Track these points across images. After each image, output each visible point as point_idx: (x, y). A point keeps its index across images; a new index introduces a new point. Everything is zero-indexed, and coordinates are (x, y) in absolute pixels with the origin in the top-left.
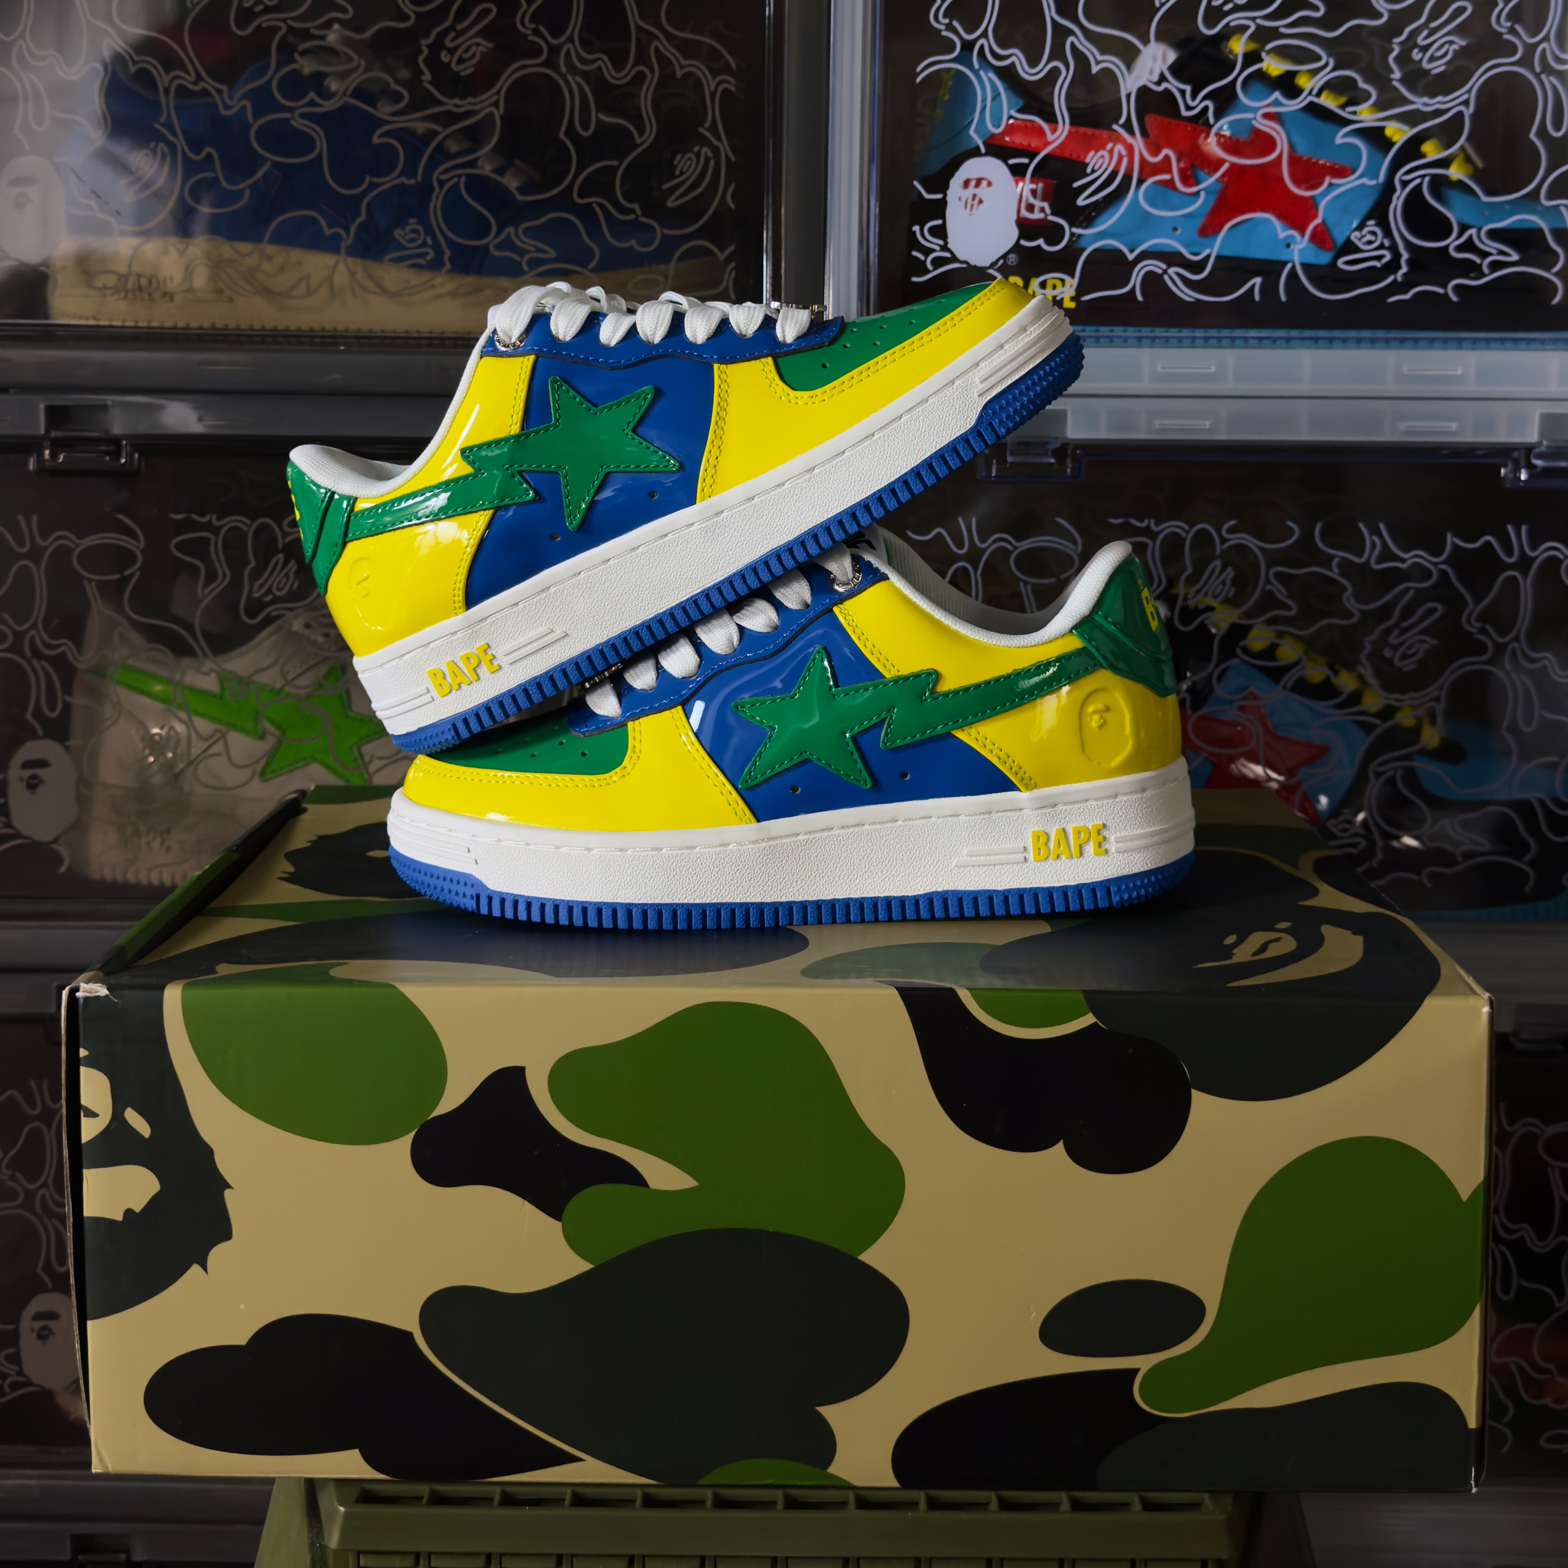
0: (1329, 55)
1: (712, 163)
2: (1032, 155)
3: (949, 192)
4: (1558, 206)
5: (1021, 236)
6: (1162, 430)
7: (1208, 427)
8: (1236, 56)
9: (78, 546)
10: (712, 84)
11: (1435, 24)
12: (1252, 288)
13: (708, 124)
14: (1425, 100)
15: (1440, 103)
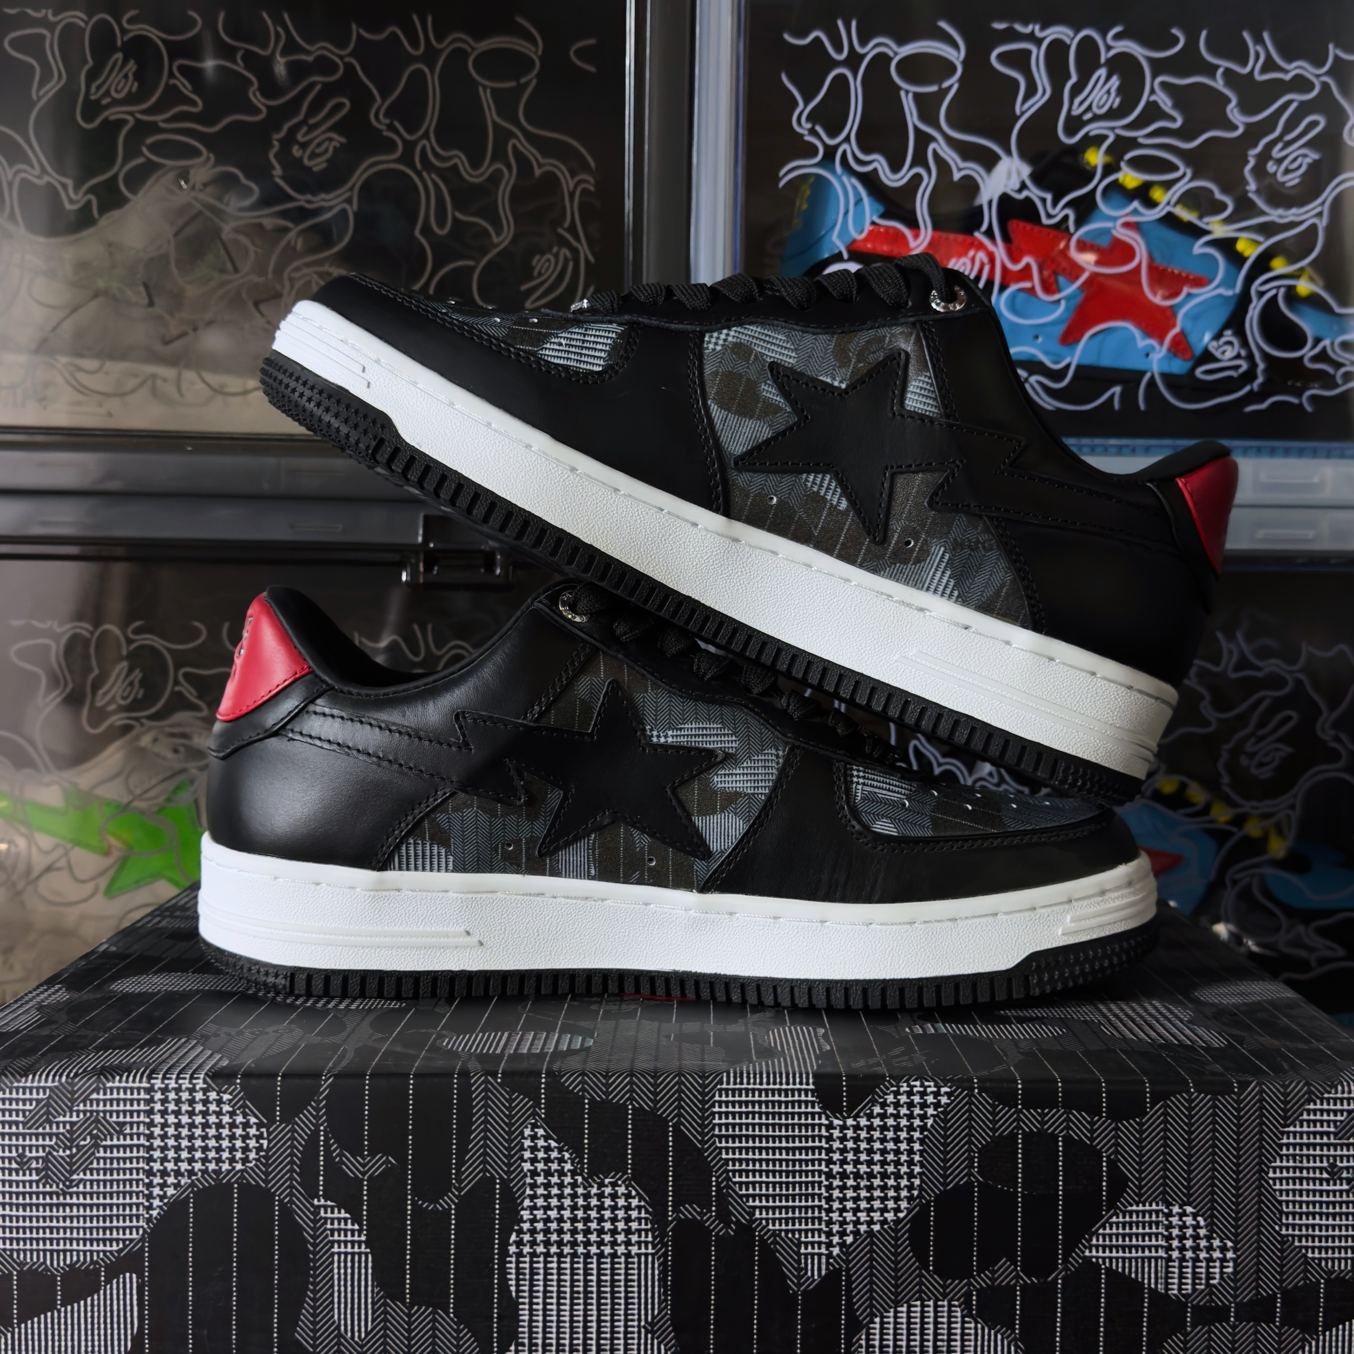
0: (1186, 166)
8: (1094, 165)
10: (571, 185)
11: (1289, 137)
12: (1112, 396)
13: (567, 224)
14: (1280, 211)
15: (1294, 215)
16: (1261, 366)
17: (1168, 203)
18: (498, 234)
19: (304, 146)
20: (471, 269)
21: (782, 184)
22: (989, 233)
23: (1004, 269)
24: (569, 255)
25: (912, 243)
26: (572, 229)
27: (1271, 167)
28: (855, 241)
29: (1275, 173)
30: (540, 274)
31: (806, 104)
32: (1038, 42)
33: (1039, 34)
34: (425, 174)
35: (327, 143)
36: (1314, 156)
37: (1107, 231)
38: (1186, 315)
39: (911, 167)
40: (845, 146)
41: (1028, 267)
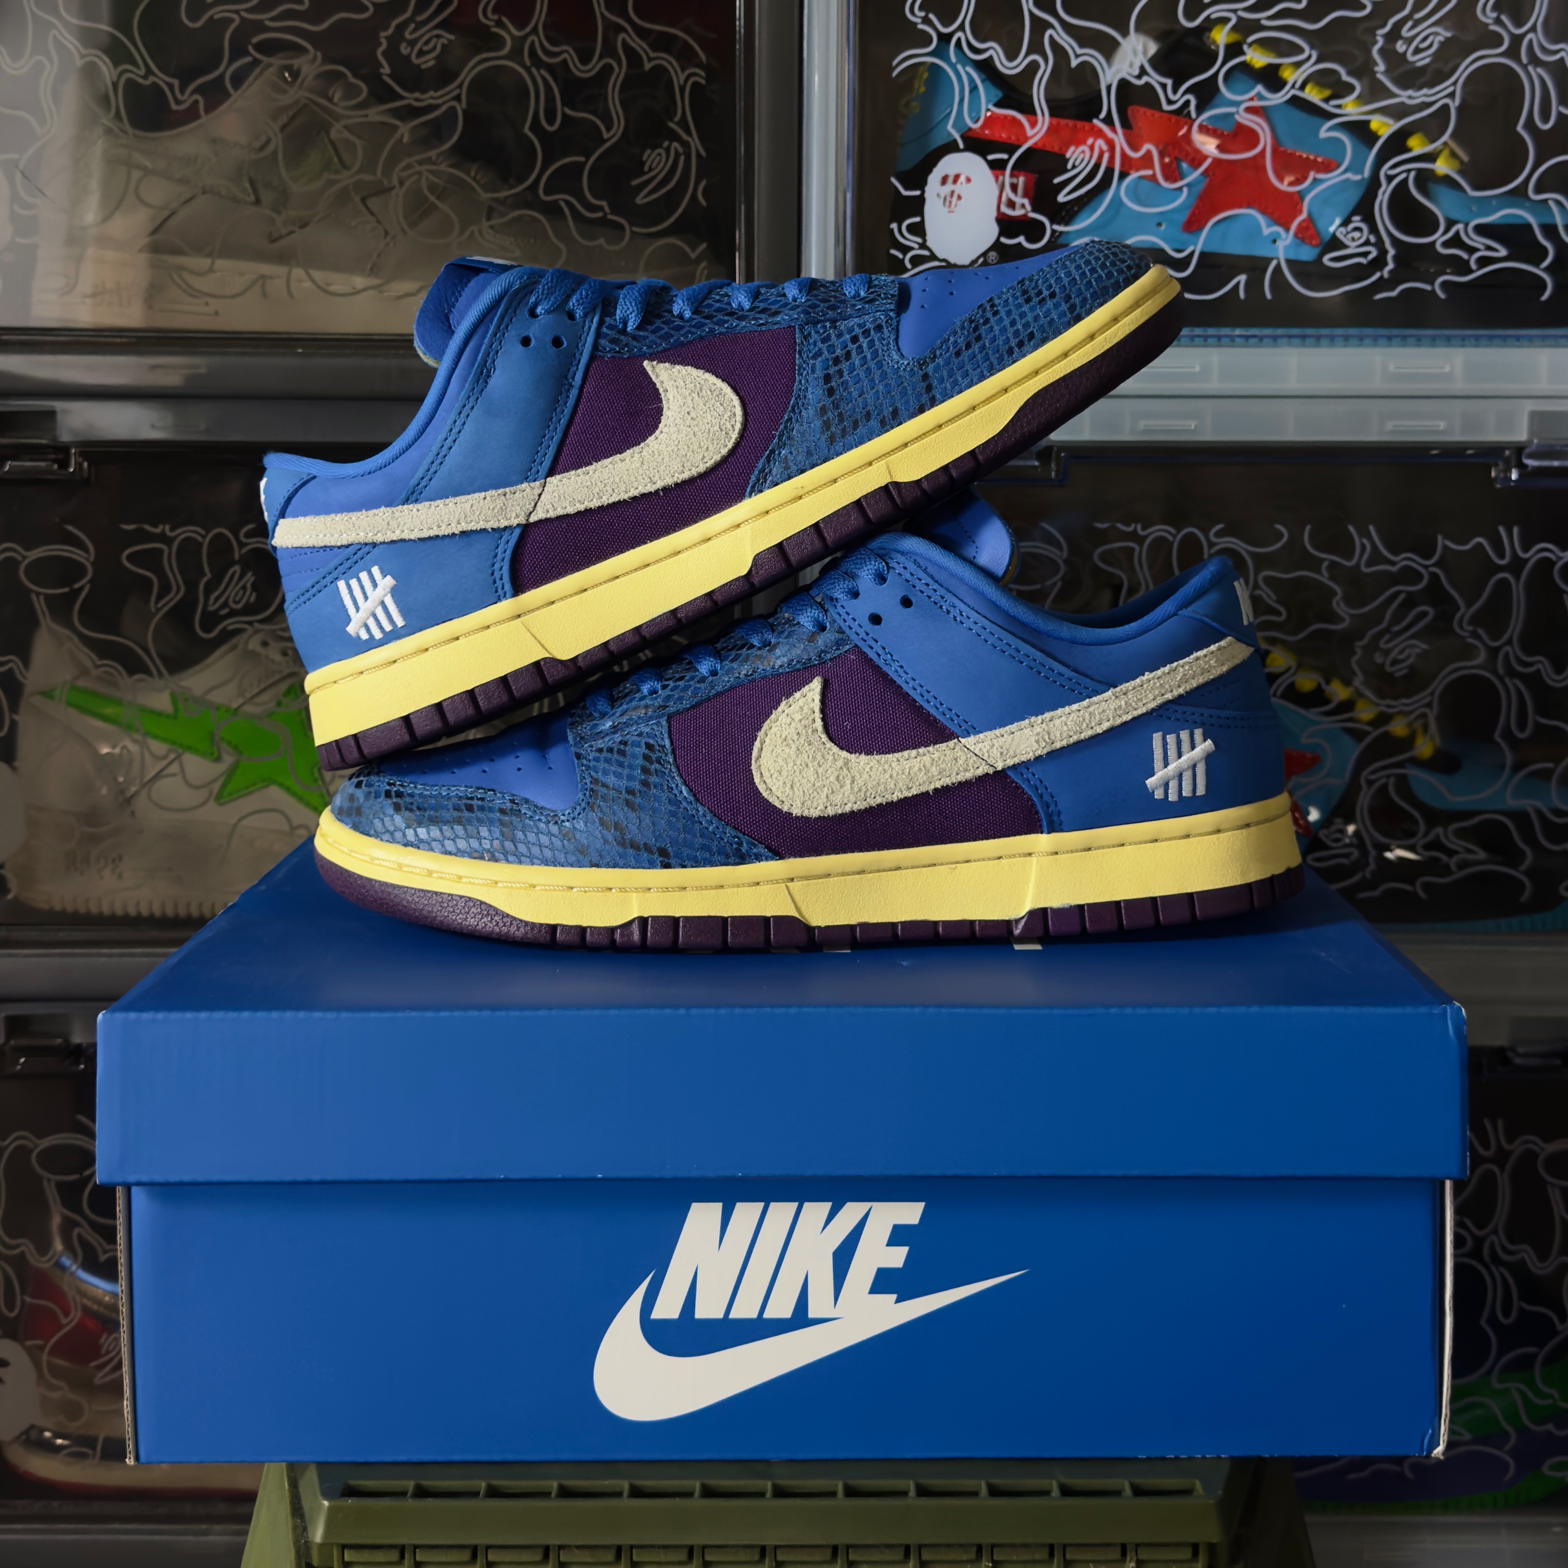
0: (1312, 47)
1: (682, 158)
2: (1011, 149)
3: (927, 189)
4: (1545, 201)
5: (1002, 233)
6: (1146, 431)
7: (1193, 428)
8: (1218, 46)
9: (25, 558)
10: (682, 77)
11: (1418, 15)
12: (1237, 285)
13: (678, 118)
14: (1410, 92)
15: (1425, 95)
16: (1391, 252)
17: (1293, 87)
18: (609, 129)
19: (412, 43)
20: (582, 165)
21: (894, 75)
22: (1108, 120)
23: (1124, 157)
24: (680, 150)
25: (1030, 132)
26: (683, 123)
27: (1400, 47)
28: (970, 129)
29: (1405, 52)
30: (651, 169)
34: (534, 70)
35: (434, 40)
36: (1446, 33)
37: (1230, 116)
38: (1313, 202)
39: (1027, 54)
40: (959, 34)
41: (1148, 155)
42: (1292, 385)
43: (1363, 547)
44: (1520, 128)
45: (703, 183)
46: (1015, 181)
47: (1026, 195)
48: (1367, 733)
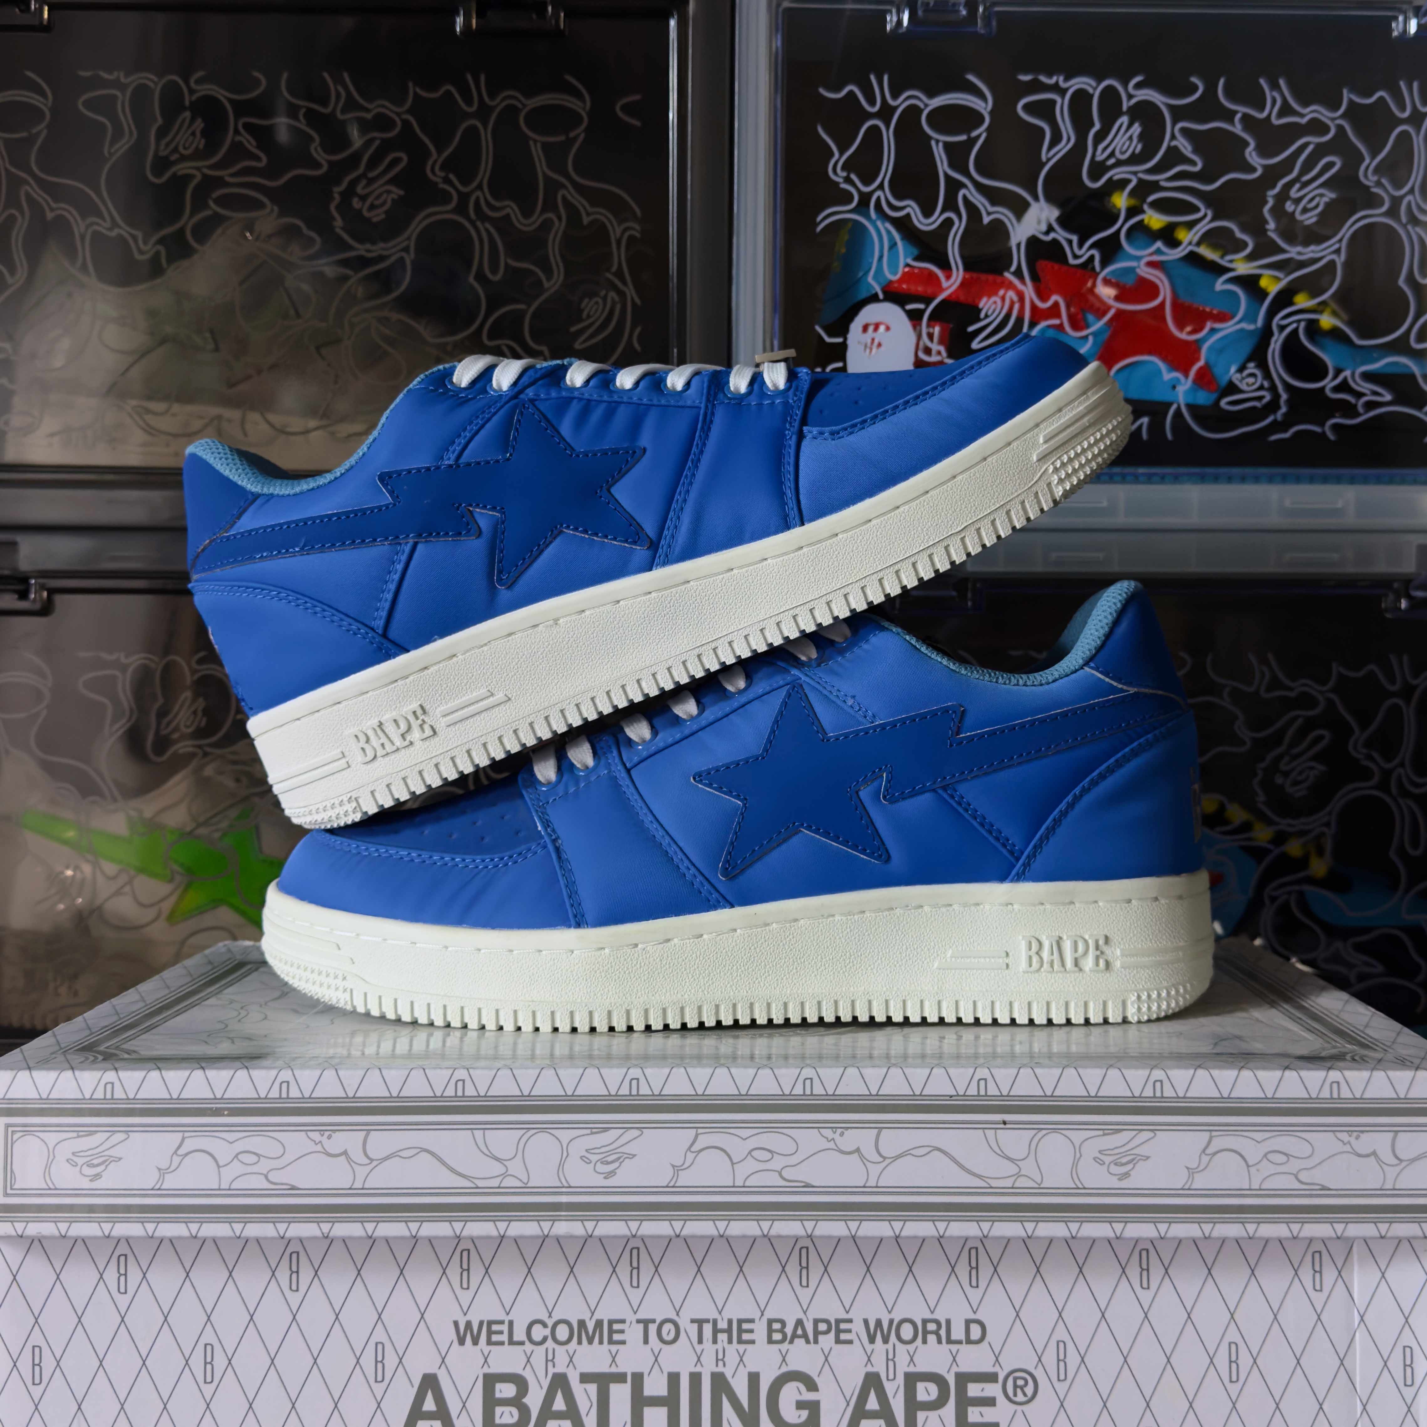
0: (1207, 207)
1: (618, 307)
2: (928, 301)
3: (849, 336)
6: (1058, 563)
7: (1101, 559)
8: (1119, 208)
10: (618, 231)
11: (1306, 178)
12: (1140, 427)
14: (1299, 249)
15: (1313, 252)
17: (1190, 243)
18: (549, 279)
19: (363, 198)
20: (523, 313)
21: (819, 229)
22: (1018, 274)
23: (1034, 307)
24: (616, 298)
25: (945, 284)
26: (619, 274)
27: (1289, 207)
28: (889, 282)
29: (1294, 213)
30: (588, 317)
31: (842, 152)
32: (1063, 92)
33: (1063, 85)
34: (479, 224)
35: (385, 196)
36: (1330, 195)
37: (1132, 270)
38: (1210, 349)
39: (942, 212)
40: (879, 193)
41: (1056, 304)
42: (1194, 520)
43: (1263, 674)
44: (1401, 282)
45: (638, 330)
46: (931, 330)
47: (941, 342)
48: (1268, 851)
